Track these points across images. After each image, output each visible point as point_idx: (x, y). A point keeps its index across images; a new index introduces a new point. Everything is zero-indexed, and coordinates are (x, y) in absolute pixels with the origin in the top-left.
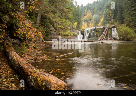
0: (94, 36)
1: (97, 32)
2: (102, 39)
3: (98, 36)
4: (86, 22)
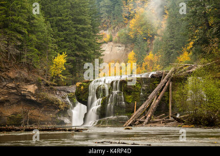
0: (118, 109)
1: (129, 93)
2: (139, 121)
3: (134, 107)
4: (132, 46)
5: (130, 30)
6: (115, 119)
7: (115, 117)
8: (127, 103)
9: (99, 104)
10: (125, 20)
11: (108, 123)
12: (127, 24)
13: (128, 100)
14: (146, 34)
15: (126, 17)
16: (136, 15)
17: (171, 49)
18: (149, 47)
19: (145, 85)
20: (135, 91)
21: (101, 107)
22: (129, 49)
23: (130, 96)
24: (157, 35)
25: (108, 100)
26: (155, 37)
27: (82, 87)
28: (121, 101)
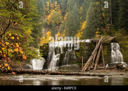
1: (78, 51)
2: (90, 68)
3: (81, 60)
4: (48, 29)
5: (47, 20)
6: (70, 66)
7: (70, 65)
8: (77, 57)
9: (58, 57)
10: (45, 16)
11: (66, 69)
12: (46, 17)
13: (77, 56)
14: (56, 23)
15: (45, 14)
16: (50, 13)
17: (72, 31)
18: (58, 29)
19: (87, 47)
20: (82, 50)
21: (60, 59)
22: (47, 30)
23: (79, 53)
24: (61, 24)
25: (65, 55)
26: (61, 25)
27: (45, 47)
28: (74, 56)
